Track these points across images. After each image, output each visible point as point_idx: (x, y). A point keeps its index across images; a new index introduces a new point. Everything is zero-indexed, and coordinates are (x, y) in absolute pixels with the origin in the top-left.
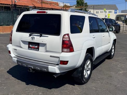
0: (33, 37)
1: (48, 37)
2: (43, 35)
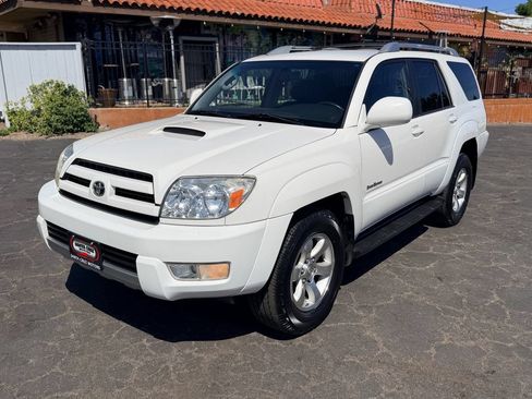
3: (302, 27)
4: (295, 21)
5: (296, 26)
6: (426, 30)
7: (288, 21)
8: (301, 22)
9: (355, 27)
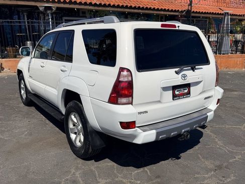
0: (184, 74)
1: (202, 68)
2: (196, 67)
3: (140, 11)
4: (135, 8)
5: (136, 11)
6: (222, 12)
7: (131, 7)
8: (139, 8)
9: (175, 11)
